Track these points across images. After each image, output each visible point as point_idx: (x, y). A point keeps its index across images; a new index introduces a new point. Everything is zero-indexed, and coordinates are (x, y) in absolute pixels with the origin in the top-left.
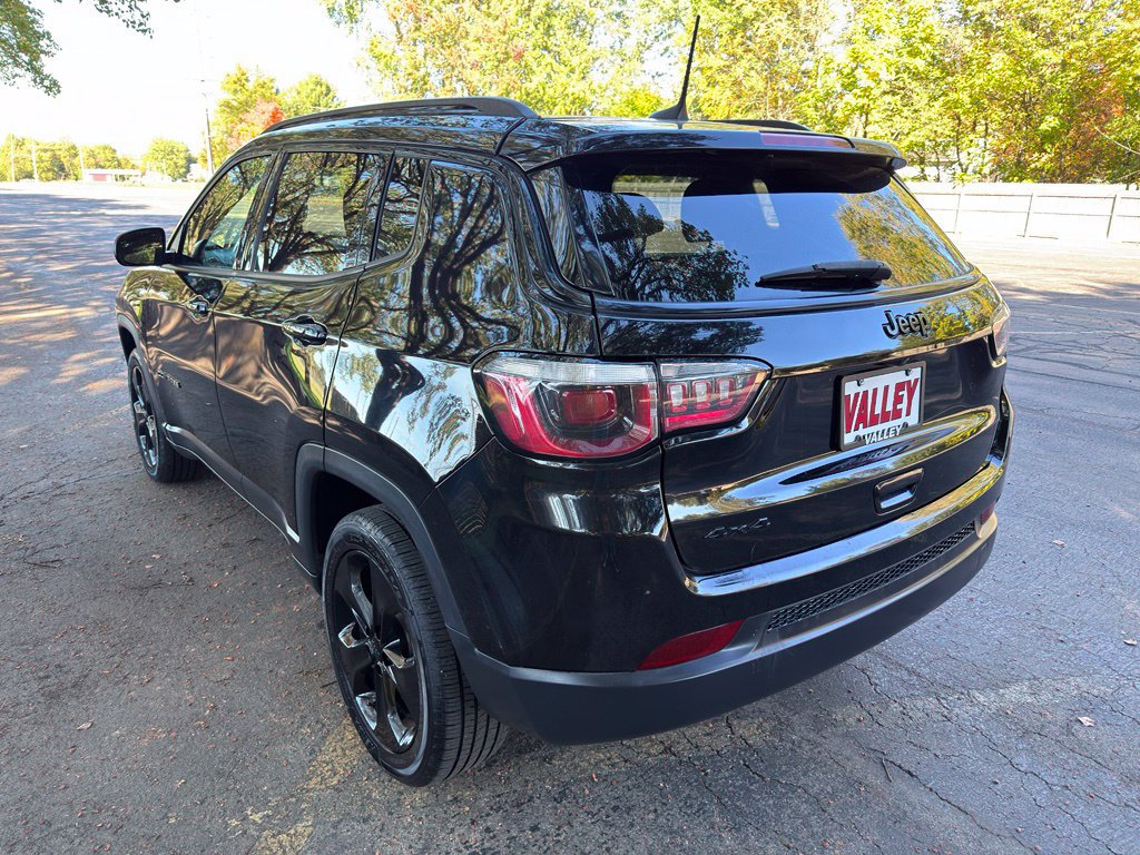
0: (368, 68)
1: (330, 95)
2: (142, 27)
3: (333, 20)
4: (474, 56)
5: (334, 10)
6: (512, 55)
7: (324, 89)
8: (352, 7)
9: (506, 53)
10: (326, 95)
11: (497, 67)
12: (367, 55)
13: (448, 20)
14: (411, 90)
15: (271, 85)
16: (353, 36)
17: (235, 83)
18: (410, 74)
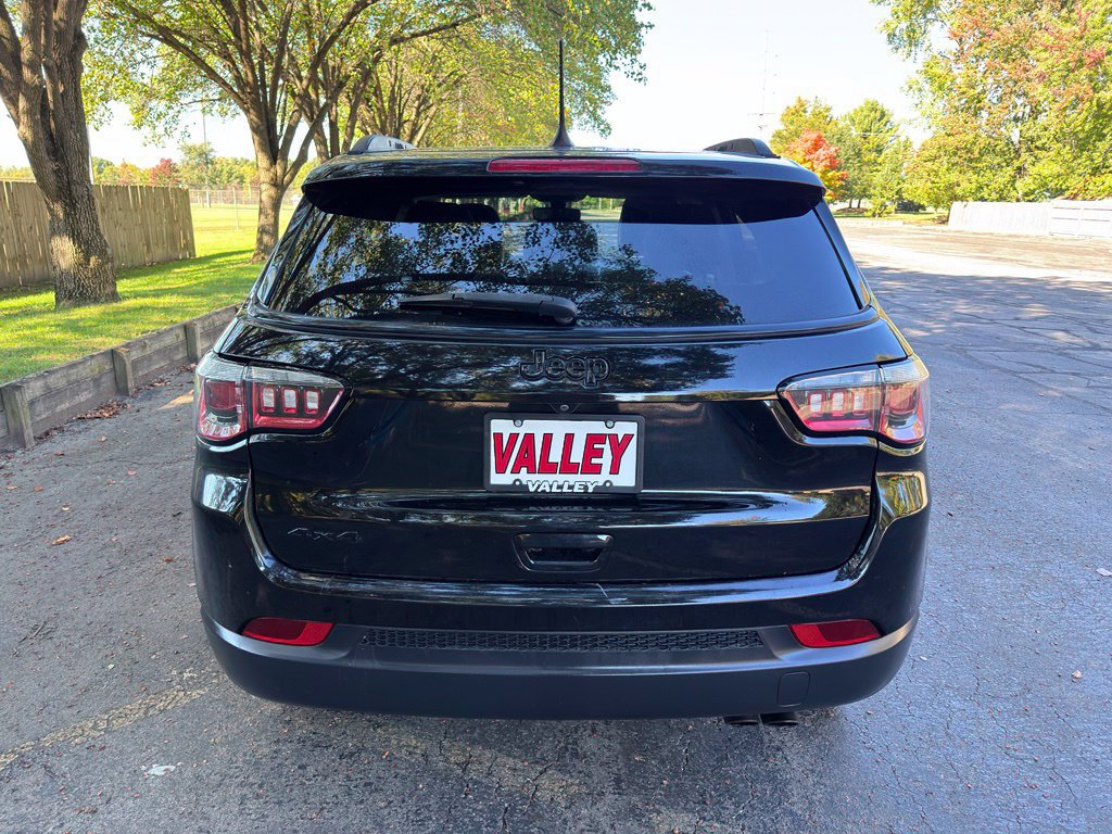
0: (920, 90)
1: (885, 119)
2: (640, 77)
3: (891, 46)
4: (1041, 67)
5: (895, 35)
6: (1088, 61)
7: (878, 114)
8: (914, 31)
9: (1081, 61)
10: (879, 120)
11: (1065, 77)
12: (921, 78)
13: (1017, 31)
14: (962, 111)
15: (825, 114)
16: (911, 58)
17: (793, 114)
18: (963, 93)
